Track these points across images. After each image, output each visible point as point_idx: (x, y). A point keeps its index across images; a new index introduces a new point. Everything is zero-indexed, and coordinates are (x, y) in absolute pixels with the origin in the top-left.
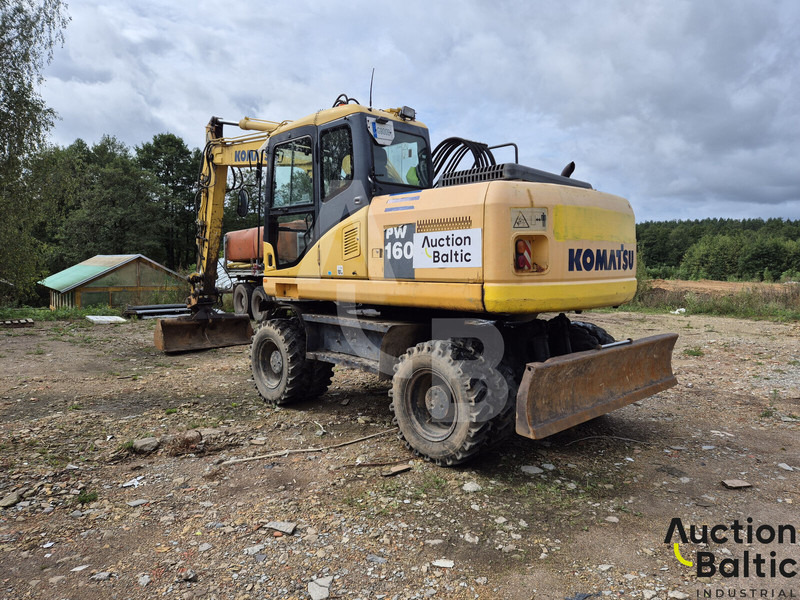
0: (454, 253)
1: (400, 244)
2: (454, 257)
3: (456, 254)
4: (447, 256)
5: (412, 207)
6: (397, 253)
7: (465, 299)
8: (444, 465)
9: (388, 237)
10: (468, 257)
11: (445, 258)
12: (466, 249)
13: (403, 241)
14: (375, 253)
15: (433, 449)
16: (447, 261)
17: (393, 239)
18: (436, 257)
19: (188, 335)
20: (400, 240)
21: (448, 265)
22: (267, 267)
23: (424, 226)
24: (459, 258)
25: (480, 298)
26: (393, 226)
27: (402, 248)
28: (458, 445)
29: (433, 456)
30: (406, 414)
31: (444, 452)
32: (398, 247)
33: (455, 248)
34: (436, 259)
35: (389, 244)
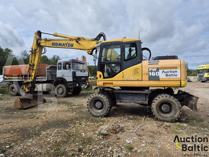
0: (172, 74)
1: (154, 72)
2: (172, 75)
3: (173, 75)
4: (170, 75)
5: (158, 64)
6: (153, 74)
7: (176, 84)
8: (172, 122)
9: (150, 70)
10: (176, 75)
11: (169, 76)
12: (176, 73)
13: (155, 72)
14: (145, 74)
15: (168, 119)
16: (170, 76)
17: (152, 71)
18: (167, 75)
19: (24, 102)
20: (154, 71)
21: (171, 77)
22: (99, 78)
23: (162, 68)
24: (174, 75)
25: (180, 84)
26: (152, 68)
27: (155, 73)
28: (176, 117)
29: (168, 121)
30: (158, 112)
31: (172, 119)
32: (153, 73)
33: (172, 73)
34: (167, 76)
35: (150, 72)
